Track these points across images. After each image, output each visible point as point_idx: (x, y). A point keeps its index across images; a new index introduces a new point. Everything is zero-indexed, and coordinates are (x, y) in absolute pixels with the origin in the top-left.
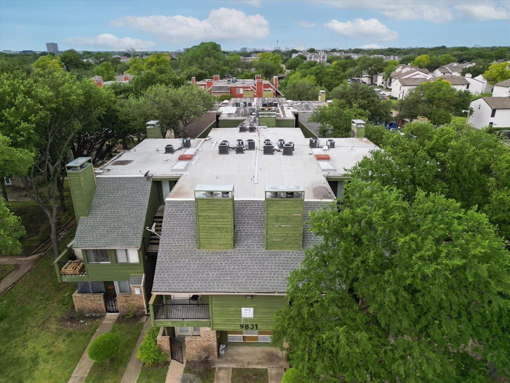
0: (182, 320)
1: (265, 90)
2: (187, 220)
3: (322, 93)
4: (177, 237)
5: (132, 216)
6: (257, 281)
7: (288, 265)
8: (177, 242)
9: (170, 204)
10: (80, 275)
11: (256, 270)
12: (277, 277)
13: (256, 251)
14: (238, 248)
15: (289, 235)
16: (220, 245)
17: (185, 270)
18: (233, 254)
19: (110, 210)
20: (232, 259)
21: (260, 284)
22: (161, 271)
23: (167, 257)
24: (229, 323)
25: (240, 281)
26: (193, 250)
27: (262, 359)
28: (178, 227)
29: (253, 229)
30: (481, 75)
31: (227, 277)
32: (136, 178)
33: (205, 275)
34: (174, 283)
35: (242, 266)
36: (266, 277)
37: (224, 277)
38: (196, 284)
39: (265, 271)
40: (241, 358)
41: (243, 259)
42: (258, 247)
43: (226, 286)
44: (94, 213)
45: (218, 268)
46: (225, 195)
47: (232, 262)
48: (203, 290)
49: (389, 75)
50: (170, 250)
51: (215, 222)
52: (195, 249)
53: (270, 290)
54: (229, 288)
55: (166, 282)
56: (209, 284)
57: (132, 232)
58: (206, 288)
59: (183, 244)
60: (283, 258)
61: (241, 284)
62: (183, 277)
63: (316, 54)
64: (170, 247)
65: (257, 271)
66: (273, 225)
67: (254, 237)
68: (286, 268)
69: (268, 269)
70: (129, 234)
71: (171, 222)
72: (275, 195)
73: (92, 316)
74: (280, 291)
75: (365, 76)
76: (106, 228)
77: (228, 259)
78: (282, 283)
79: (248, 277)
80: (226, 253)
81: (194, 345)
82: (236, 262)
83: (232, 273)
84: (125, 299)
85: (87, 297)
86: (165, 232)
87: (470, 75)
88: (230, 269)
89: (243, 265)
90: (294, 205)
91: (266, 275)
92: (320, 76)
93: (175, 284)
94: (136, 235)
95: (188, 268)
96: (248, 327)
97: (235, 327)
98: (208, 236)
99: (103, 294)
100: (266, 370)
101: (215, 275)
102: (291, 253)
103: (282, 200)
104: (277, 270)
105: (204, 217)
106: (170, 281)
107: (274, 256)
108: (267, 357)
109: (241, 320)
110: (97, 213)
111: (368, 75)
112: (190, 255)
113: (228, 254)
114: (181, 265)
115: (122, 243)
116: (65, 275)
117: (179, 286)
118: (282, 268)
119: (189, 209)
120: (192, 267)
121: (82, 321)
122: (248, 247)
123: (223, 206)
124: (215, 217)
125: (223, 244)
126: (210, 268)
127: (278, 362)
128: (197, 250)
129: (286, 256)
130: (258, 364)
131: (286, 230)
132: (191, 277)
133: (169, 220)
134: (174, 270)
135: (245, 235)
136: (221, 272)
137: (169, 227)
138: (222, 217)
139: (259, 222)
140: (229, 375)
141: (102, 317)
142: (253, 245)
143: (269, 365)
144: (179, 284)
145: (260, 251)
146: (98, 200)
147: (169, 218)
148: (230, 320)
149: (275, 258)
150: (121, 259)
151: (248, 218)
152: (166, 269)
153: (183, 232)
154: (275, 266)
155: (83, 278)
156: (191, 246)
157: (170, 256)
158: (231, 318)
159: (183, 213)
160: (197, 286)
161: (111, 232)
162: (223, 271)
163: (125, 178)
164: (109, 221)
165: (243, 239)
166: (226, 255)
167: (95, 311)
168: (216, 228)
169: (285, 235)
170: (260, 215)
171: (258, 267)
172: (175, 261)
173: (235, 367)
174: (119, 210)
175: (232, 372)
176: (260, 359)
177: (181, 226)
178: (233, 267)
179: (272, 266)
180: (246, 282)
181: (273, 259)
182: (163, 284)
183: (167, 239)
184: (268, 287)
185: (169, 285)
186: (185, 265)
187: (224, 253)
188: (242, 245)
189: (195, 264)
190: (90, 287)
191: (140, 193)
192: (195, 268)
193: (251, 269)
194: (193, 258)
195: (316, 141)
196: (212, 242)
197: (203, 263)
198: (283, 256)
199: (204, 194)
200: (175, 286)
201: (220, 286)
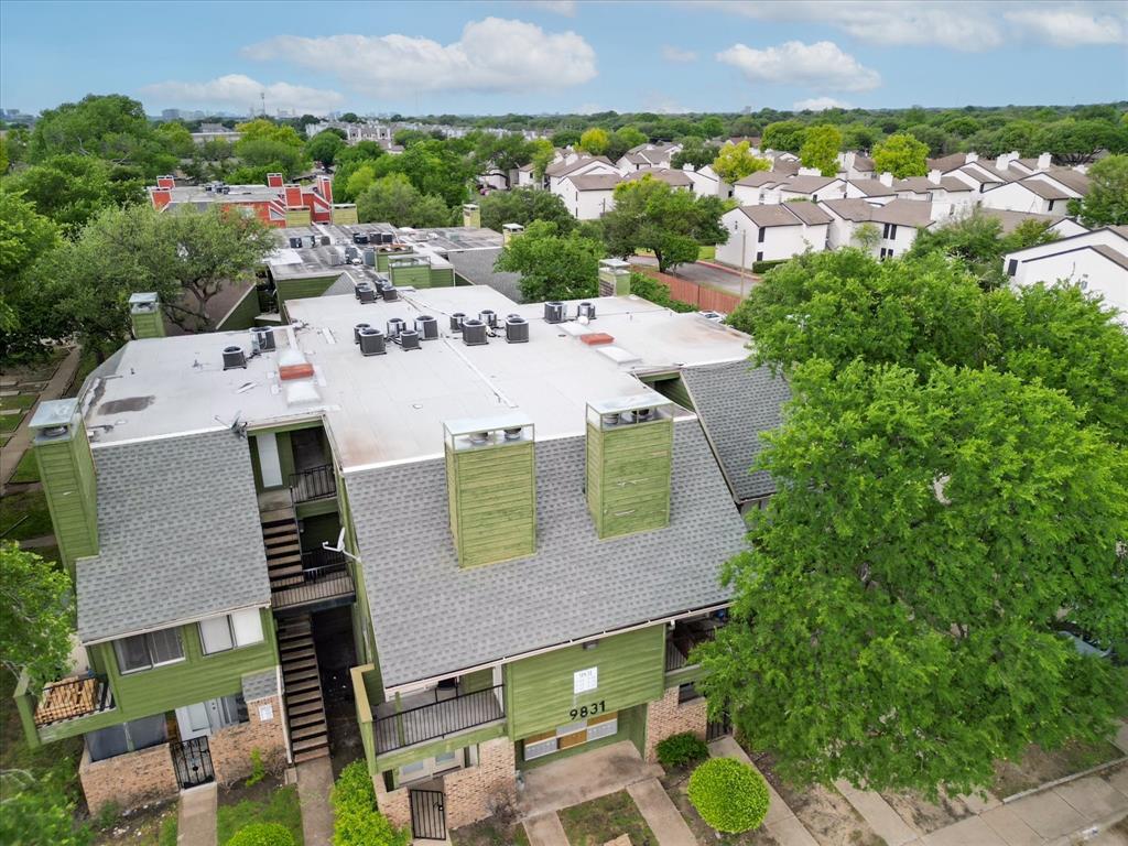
0: (440, 739)
1: (337, 208)
2: (412, 509)
3: (473, 209)
4: (402, 551)
5: (224, 529)
6: (605, 606)
7: (653, 560)
8: (405, 563)
9: (358, 480)
10: (97, 712)
11: (596, 584)
12: (641, 590)
13: (582, 545)
14: (544, 548)
15: (645, 499)
16: (506, 548)
17: (446, 621)
18: (537, 563)
19: (158, 527)
20: (540, 574)
21: (613, 612)
22: (390, 636)
23: (394, 601)
24: (548, 714)
25: (571, 614)
26: (448, 572)
27: (605, 774)
28: (396, 530)
29: (560, 501)
30: (707, 167)
31: (542, 613)
32: (205, 435)
33: (493, 622)
34: (431, 655)
35: (565, 583)
36: (620, 594)
37: (535, 615)
38: (481, 645)
39: (614, 583)
40: (560, 788)
41: (562, 567)
42: (583, 538)
43: (547, 634)
44: (112, 541)
45: (516, 599)
46: (512, 436)
47: (542, 580)
48: (500, 655)
49: (543, 169)
50: (395, 584)
51: (497, 498)
52: (452, 569)
53: (636, 620)
54: (554, 636)
55: (411, 657)
56: (510, 638)
57: (237, 569)
58: (507, 649)
59: (421, 564)
60: (640, 550)
61: (577, 621)
62: (446, 638)
63: (363, 126)
64: (392, 577)
65: (599, 587)
66: (614, 484)
67: (570, 518)
68: (651, 566)
69: (616, 577)
70: (233, 576)
71: (375, 521)
72: (614, 421)
73: (141, 812)
74: (656, 615)
75: (492, 173)
76: (163, 574)
77: (532, 576)
78: (652, 599)
79: (584, 603)
80: (523, 563)
81: (466, 790)
82: (549, 578)
83: (550, 602)
84: (231, 741)
85: (124, 763)
86: (367, 546)
87: (691, 167)
88: (541, 595)
89: (567, 580)
90: (656, 436)
91: (619, 591)
92: (417, 174)
93: (435, 656)
94: (252, 575)
95: (451, 613)
96: (586, 712)
97: (560, 719)
98: (481, 533)
99: (168, 744)
100: (624, 792)
101: (515, 615)
102: (650, 536)
103: (634, 428)
104: (636, 575)
105: (473, 492)
106: (420, 654)
107: (620, 549)
108: (612, 767)
109: (571, 700)
110: (121, 539)
111: (498, 171)
112: (446, 584)
113: (527, 565)
114: (433, 611)
115: (220, 600)
116: (49, 723)
117: (444, 658)
118: (644, 568)
119: (406, 483)
120: (460, 611)
121: (121, 831)
122: (565, 542)
123: (516, 459)
124: (499, 488)
125: (513, 546)
126: (500, 603)
127: (640, 771)
128: (458, 570)
129: (643, 544)
130: (602, 785)
131: (639, 490)
132: (464, 634)
133: (368, 517)
134: (421, 627)
135: (551, 517)
136: (526, 607)
137: (375, 533)
138: (512, 486)
139: (569, 485)
140: (557, 827)
141: (171, 803)
142: (573, 534)
143: (626, 780)
144: (444, 654)
145: (590, 544)
146: (114, 508)
147: (368, 513)
148: (550, 708)
149: (623, 551)
150: (215, 641)
151: (543, 481)
152: (400, 630)
153: (410, 538)
154: (629, 568)
155: (106, 717)
156: (442, 565)
157: (399, 598)
158: (551, 702)
159: (398, 495)
160: (484, 648)
161: (180, 579)
162: (528, 604)
163: (174, 440)
164: (166, 555)
165: (548, 526)
166: (523, 567)
167: (148, 796)
168: (499, 511)
169: (638, 500)
170: (565, 469)
171: (598, 578)
172: (417, 606)
173: (561, 808)
174: (185, 522)
175: (561, 820)
176: (601, 775)
177: (403, 525)
178: (547, 589)
179: (622, 570)
180: (585, 615)
181: (620, 554)
182: (407, 664)
183: (379, 562)
184: (629, 613)
185: (419, 662)
186: (442, 609)
187: (519, 564)
188: (550, 539)
189: (463, 602)
190: (128, 736)
191: (227, 471)
192: (467, 610)
193: (584, 584)
194: (455, 591)
195: (560, 309)
196: (489, 546)
197: (481, 595)
198: (637, 545)
199: (466, 440)
200: (436, 661)
201: (535, 636)
